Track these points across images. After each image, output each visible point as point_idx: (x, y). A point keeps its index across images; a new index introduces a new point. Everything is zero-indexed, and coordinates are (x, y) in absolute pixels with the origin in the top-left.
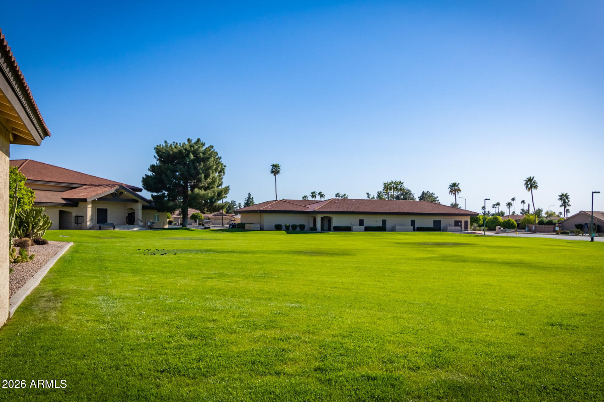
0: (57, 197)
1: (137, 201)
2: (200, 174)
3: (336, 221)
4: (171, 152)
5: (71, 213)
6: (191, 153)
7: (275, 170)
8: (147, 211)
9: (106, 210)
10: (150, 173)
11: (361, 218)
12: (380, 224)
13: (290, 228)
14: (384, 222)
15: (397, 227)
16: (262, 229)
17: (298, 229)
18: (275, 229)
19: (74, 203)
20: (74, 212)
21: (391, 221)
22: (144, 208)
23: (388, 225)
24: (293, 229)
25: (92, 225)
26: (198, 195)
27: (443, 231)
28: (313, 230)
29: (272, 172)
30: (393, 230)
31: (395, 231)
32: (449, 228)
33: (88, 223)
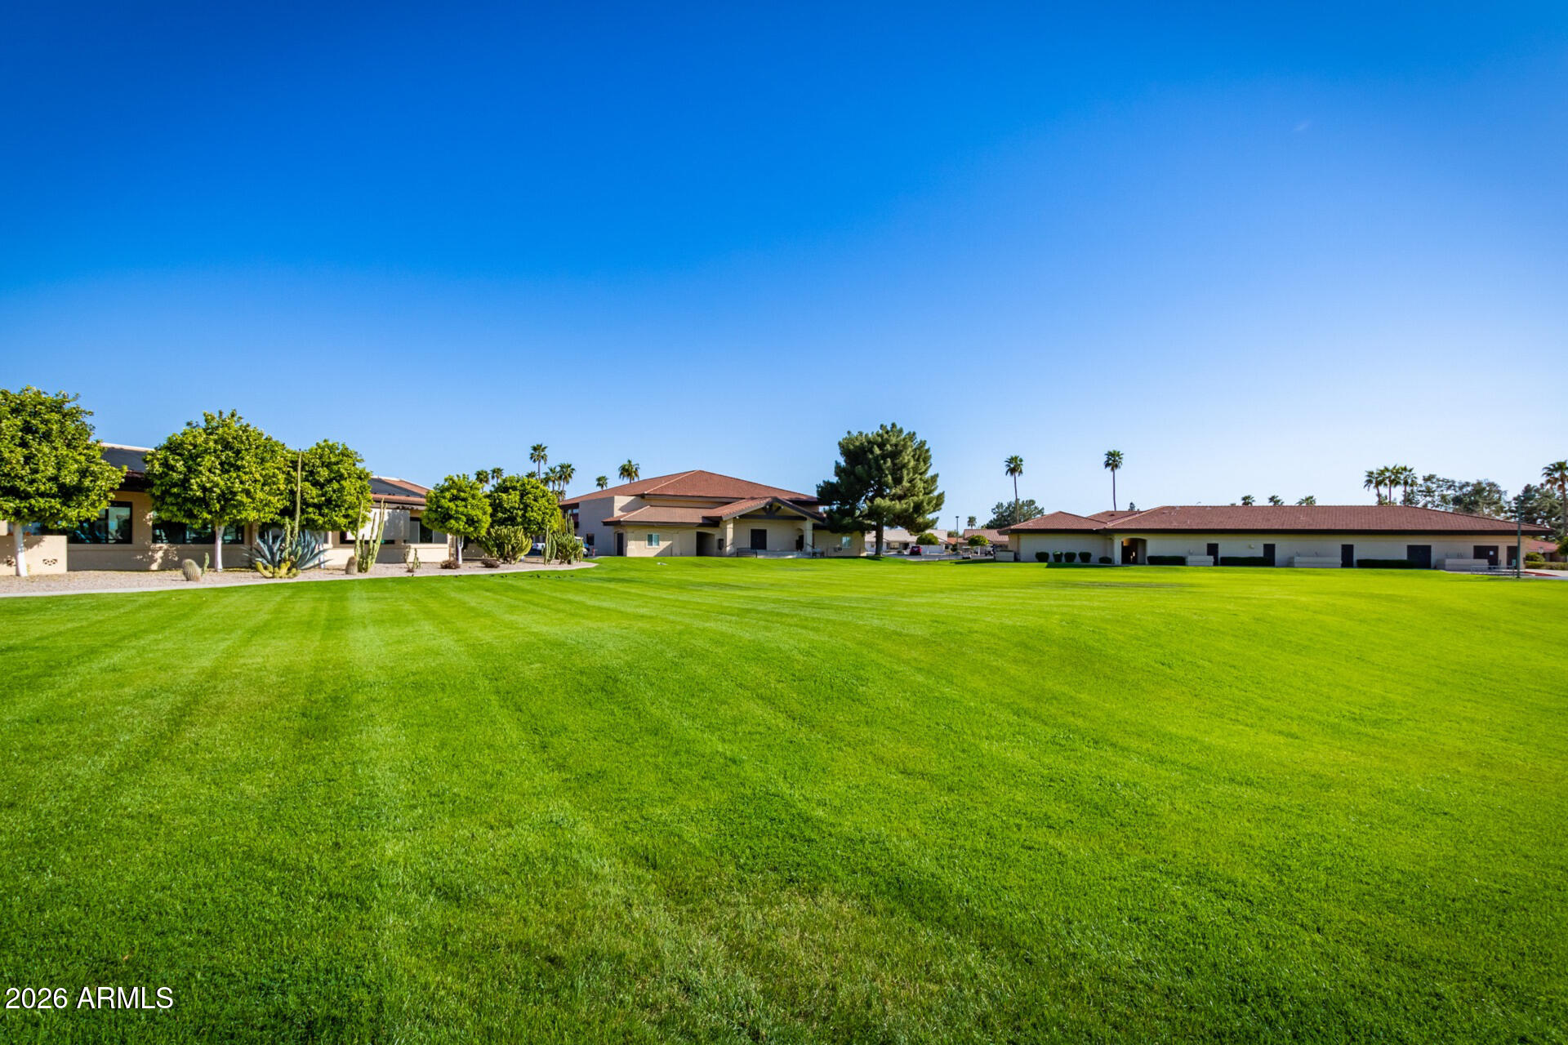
0: (695, 516)
1: (805, 519)
2: (886, 475)
3: (1154, 546)
4: (851, 447)
5: (713, 535)
6: (875, 446)
7: (1113, 461)
8: (819, 533)
9: (764, 532)
10: (835, 480)
11: (1214, 542)
12: (1260, 553)
13: (1063, 559)
14: (1270, 549)
15: (1297, 559)
16: (1017, 559)
17: (1078, 559)
18: (1035, 559)
19: (715, 522)
20: (715, 533)
21: (1283, 547)
22: (815, 527)
23: (1279, 554)
24: (1067, 561)
25: (733, 551)
26: (878, 506)
27: (1435, 568)
28: (1106, 562)
29: (1107, 465)
30: (1289, 564)
31: (1293, 567)
32: (1448, 561)
33: (728, 549)
